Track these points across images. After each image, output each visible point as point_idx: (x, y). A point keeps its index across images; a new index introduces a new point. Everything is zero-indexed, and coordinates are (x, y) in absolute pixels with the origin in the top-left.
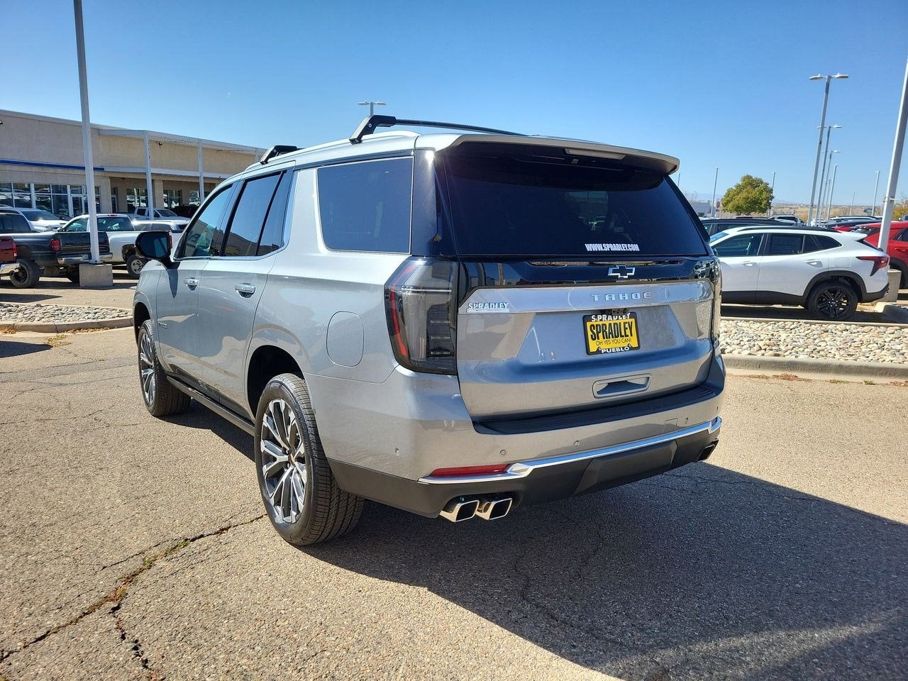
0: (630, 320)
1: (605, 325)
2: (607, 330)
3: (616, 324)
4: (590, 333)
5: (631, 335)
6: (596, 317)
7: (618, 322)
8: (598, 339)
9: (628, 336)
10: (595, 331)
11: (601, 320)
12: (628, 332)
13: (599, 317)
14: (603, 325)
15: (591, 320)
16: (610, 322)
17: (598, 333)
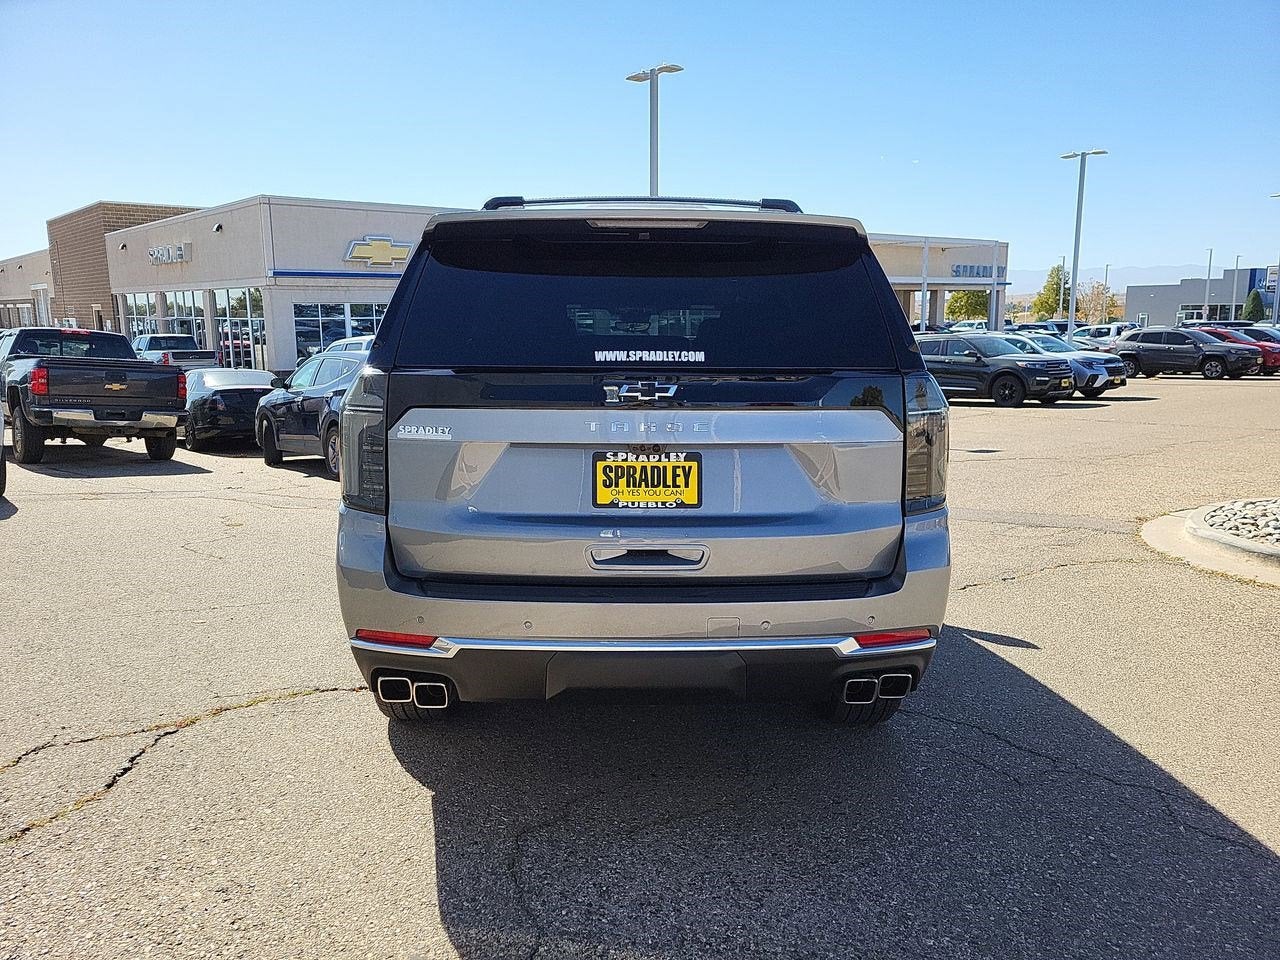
0: (687, 464)
1: (634, 468)
2: (637, 476)
3: (658, 468)
4: (601, 477)
5: (687, 485)
6: (615, 455)
7: (660, 465)
8: (617, 485)
9: (679, 486)
10: (612, 475)
11: (626, 460)
12: (680, 481)
13: (621, 456)
14: (629, 467)
15: (605, 458)
16: (644, 464)
17: (617, 478)
